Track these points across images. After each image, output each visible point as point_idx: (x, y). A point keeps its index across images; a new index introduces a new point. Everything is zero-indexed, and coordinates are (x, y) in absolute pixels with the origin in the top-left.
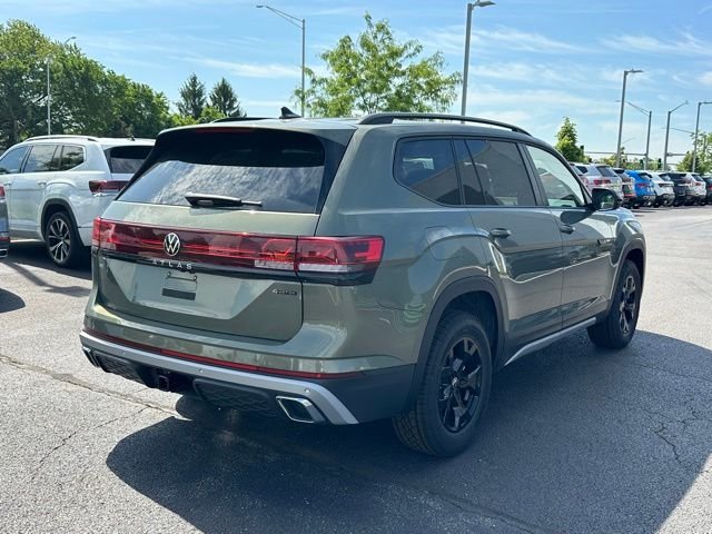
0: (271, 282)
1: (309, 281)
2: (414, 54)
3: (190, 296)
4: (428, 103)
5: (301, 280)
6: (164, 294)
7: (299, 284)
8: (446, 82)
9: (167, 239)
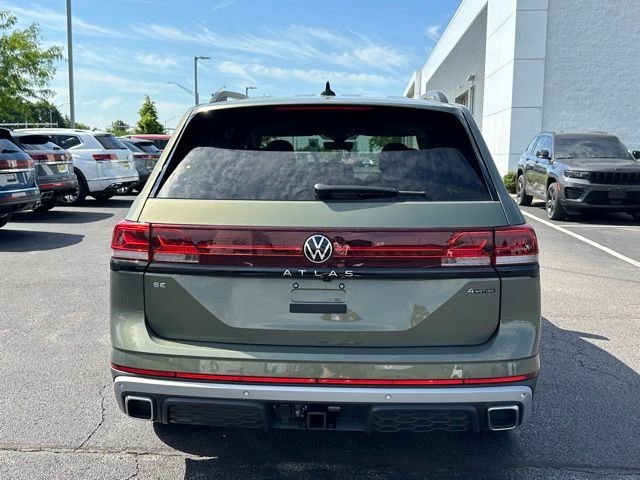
0: (465, 281)
1: (508, 274)
2: (7, 25)
3: (340, 309)
4: (25, 76)
5: (499, 275)
6: (291, 311)
7: (498, 279)
8: (45, 56)
9: (311, 242)
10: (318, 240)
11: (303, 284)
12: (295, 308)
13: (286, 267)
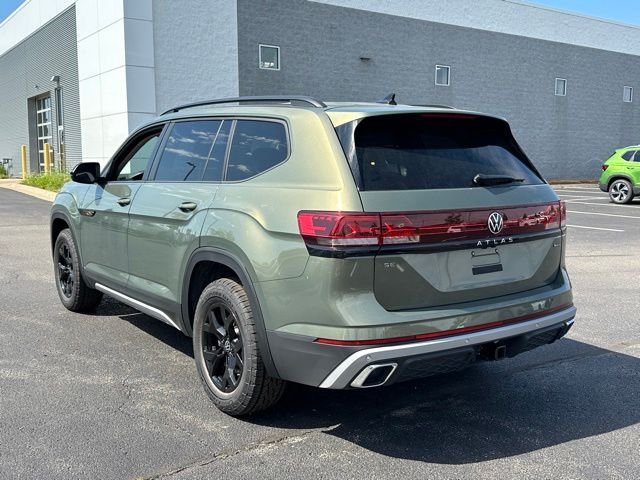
9: (492, 218)
10: (496, 215)
11: (478, 252)
12: (477, 271)
13: (479, 238)
